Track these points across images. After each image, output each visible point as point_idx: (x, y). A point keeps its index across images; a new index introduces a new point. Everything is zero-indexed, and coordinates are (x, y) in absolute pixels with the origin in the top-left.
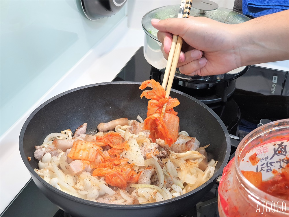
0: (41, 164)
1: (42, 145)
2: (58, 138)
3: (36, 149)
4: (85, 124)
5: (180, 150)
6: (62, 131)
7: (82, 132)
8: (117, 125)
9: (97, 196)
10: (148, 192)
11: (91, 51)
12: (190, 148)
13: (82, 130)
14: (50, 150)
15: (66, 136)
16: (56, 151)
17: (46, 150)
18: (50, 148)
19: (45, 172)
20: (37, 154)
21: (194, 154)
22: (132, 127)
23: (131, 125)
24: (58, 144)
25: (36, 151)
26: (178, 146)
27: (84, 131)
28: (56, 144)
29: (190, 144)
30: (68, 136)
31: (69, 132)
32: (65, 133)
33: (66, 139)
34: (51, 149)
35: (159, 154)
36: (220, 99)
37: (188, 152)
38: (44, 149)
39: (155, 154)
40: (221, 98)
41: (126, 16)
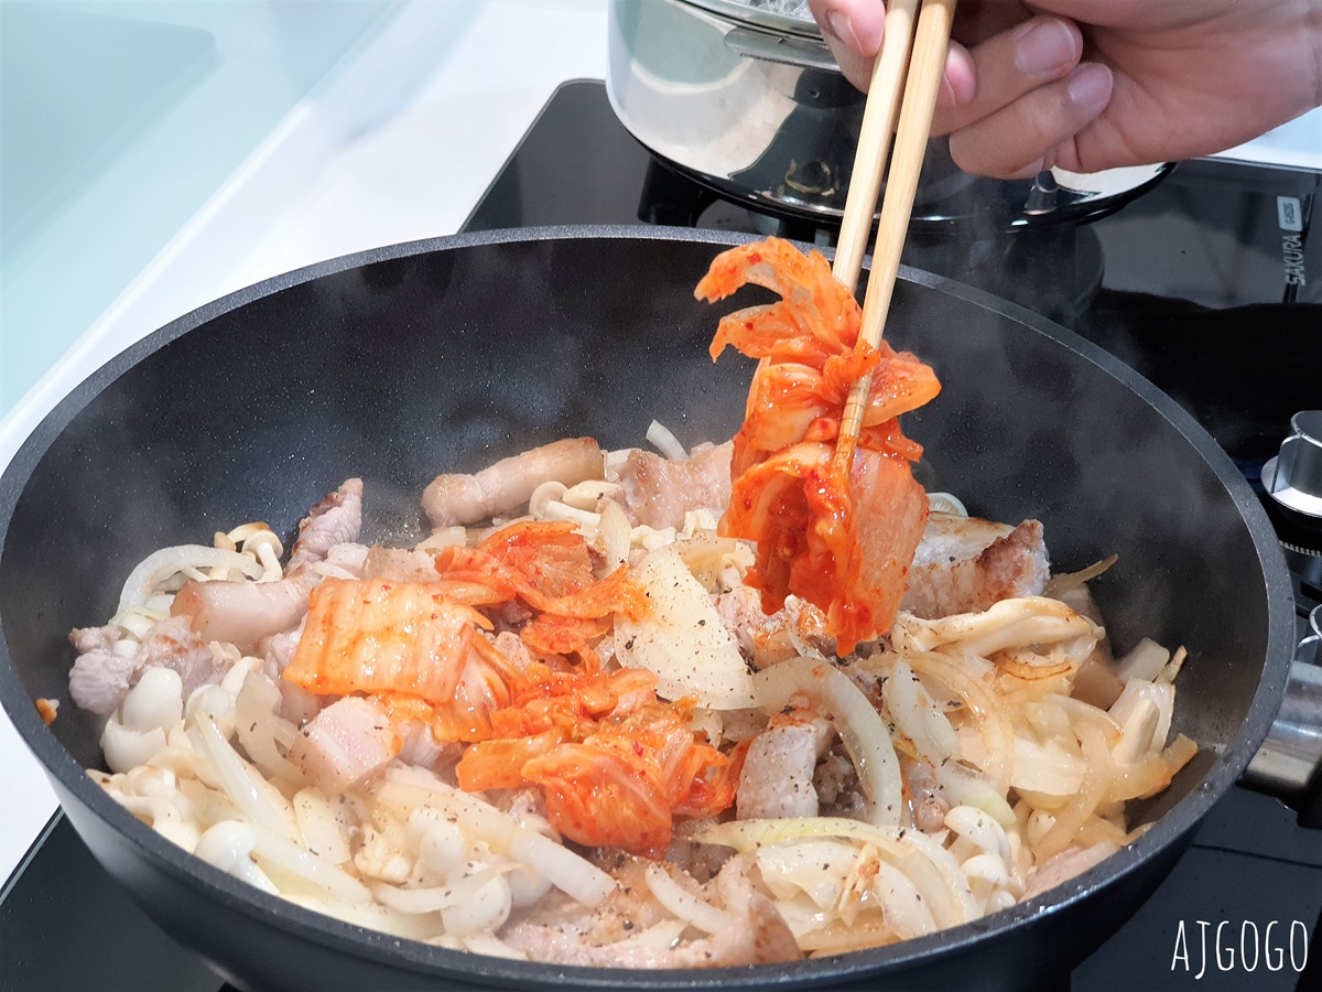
0: (117, 737)
1: (114, 622)
2: (204, 578)
3: (76, 652)
4: (355, 487)
5: (943, 599)
6: (218, 535)
7: (338, 535)
8: (540, 480)
9: (501, 912)
10: (826, 867)
12: (1011, 586)
13: (339, 523)
14: (166, 648)
15: (245, 562)
16: (204, 656)
17: (139, 651)
18: (166, 639)
19: (152, 784)
20: (90, 678)
21: (1041, 619)
22: (628, 487)
23: (621, 478)
24: (206, 611)
25: (80, 661)
26: (927, 580)
27: (350, 527)
28: (199, 611)
29: (1004, 563)
30: (259, 561)
31: (263, 540)
32: (239, 546)
33: (249, 578)
34: (173, 642)
37: (1003, 610)
38: (127, 648)
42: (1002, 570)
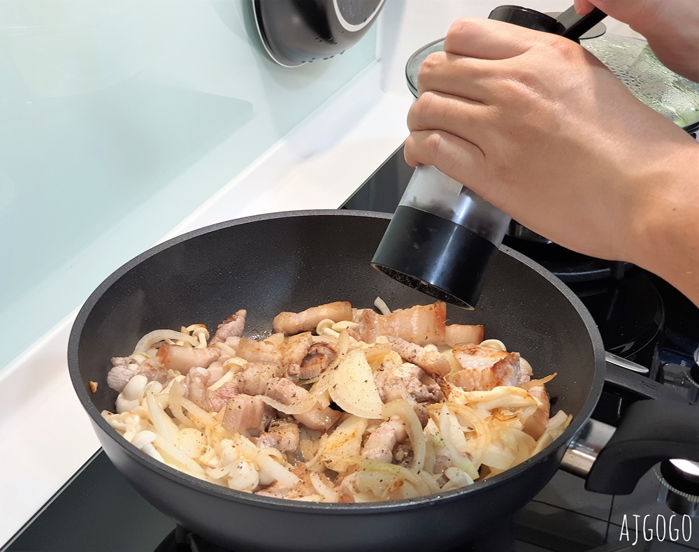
0: (121, 401)
1: (131, 357)
2: (173, 343)
3: (112, 366)
4: (242, 312)
5: (478, 384)
6: (183, 328)
7: (232, 332)
8: (323, 318)
9: (253, 485)
10: (381, 481)
11: (280, 145)
12: (502, 380)
13: (233, 328)
14: (148, 368)
15: (192, 340)
16: (163, 374)
17: (138, 369)
18: (149, 365)
19: (129, 419)
20: (115, 376)
21: (513, 396)
22: (361, 325)
23: (360, 321)
24: (169, 357)
25: (113, 369)
26: (472, 375)
27: (238, 329)
28: (166, 356)
29: (501, 370)
30: (198, 340)
31: (201, 331)
32: (191, 333)
33: (193, 347)
34: (151, 366)
35: (421, 391)
36: (607, 272)
37: (498, 390)
38: (133, 367)
39: (411, 390)
40: (609, 269)
41: (378, 61)
42: (500, 374)
